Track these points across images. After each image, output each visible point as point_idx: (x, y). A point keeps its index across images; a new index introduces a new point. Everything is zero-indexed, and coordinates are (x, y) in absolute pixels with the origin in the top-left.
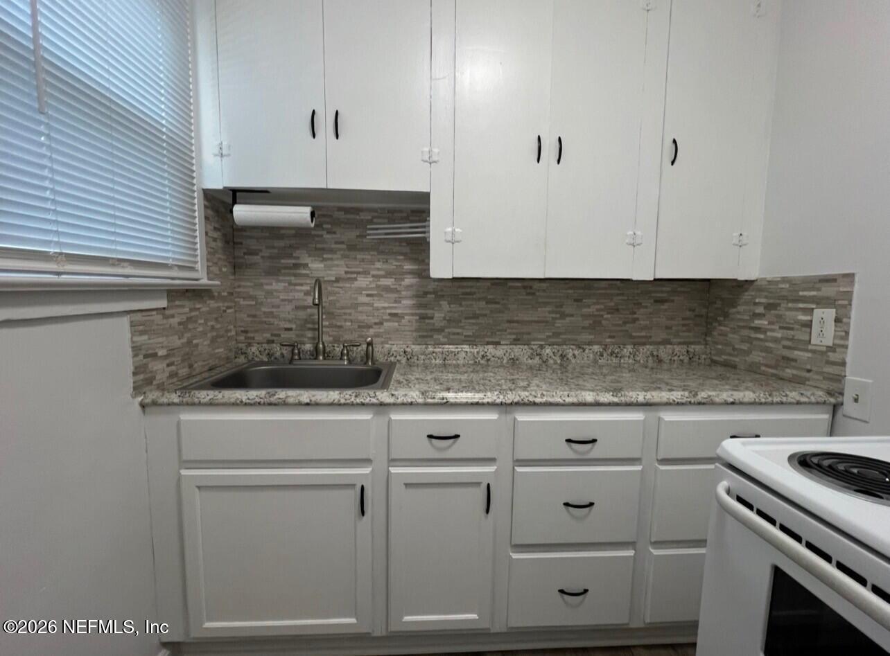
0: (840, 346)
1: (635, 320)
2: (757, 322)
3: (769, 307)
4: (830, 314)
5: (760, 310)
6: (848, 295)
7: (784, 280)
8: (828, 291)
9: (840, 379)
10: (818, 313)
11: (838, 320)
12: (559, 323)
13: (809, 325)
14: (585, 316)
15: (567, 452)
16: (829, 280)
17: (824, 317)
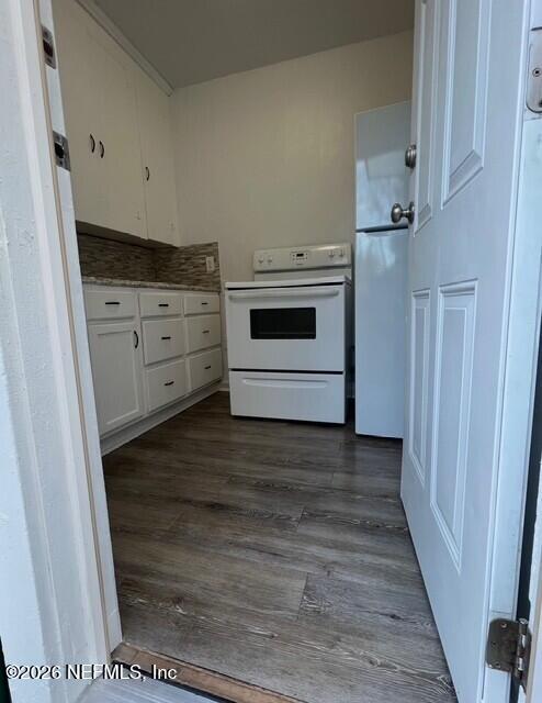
0: (217, 270)
1: (128, 267)
2: (183, 267)
3: (187, 259)
4: (212, 258)
5: (183, 261)
6: (217, 250)
7: (193, 246)
8: (210, 249)
9: (219, 282)
10: (208, 259)
11: (215, 260)
12: (94, 264)
13: (205, 264)
14: (107, 262)
15: (160, 311)
16: (210, 245)
17: (210, 259)
